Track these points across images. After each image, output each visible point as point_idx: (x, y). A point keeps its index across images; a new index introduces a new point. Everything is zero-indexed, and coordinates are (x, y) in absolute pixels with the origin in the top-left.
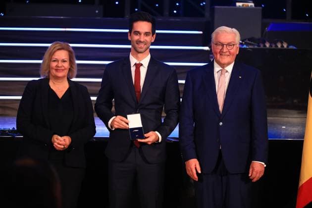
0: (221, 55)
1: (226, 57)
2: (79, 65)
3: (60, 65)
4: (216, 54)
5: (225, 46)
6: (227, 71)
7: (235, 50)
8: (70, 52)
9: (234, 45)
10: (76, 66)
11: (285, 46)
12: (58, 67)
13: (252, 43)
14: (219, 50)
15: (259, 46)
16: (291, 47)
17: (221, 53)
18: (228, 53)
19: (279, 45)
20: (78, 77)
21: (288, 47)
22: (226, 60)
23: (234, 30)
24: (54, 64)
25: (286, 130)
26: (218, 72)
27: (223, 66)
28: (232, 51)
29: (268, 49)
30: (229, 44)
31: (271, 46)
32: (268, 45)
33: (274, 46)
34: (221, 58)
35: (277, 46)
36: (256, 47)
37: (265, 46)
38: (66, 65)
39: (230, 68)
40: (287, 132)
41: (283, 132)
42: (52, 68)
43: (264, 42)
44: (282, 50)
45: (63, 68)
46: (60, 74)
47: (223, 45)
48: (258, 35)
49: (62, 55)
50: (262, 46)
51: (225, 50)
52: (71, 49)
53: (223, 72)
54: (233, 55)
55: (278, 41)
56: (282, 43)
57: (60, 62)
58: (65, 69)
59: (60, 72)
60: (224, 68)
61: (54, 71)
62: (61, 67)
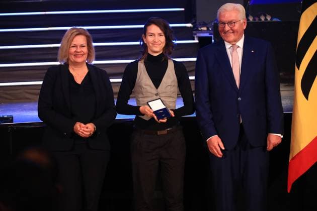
5: (226, 24)
6: (239, 47)
8: (87, 37)
11: (269, 18)
12: (77, 52)
16: (275, 20)
19: (263, 19)
21: (271, 19)
24: (73, 50)
26: (230, 48)
30: (230, 22)
31: (254, 19)
32: (251, 19)
33: (257, 20)
35: (260, 20)
38: (85, 50)
42: (71, 54)
44: (266, 23)
45: (82, 53)
46: (79, 60)
49: (80, 40)
51: (227, 28)
52: (88, 34)
53: (235, 48)
55: (261, 15)
56: (265, 16)
57: (78, 47)
58: (84, 54)
59: (79, 57)
60: (234, 45)
61: (73, 57)
62: (80, 52)
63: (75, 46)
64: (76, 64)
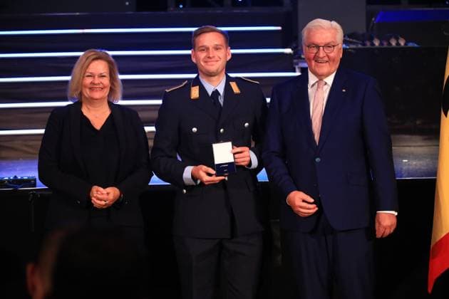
0: (316, 61)
1: (323, 64)
3: (96, 82)
4: (310, 59)
5: (321, 48)
6: (326, 83)
7: (336, 54)
9: (334, 46)
11: (402, 43)
12: (94, 84)
13: (354, 40)
14: (313, 55)
15: (364, 45)
16: (410, 45)
17: (317, 59)
18: (326, 59)
19: (394, 43)
21: (405, 44)
22: (324, 68)
23: (334, 24)
24: (88, 81)
25: (409, 165)
26: (313, 85)
27: (321, 77)
28: (332, 55)
29: (377, 48)
30: (327, 46)
31: (381, 44)
32: (377, 43)
33: (385, 44)
35: (390, 44)
36: (360, 46)
37: (373, 44)
38: (106, 81)
42: (85, 87)
43: (371, 39)
44: (398, 49)
45: (101, 86)
46: (97, 95)
47: (318, 47)
48: (362, 29)
49: (99, 67)
50: (368, 44)
51: (322, 54)
53: (321, 85)
54: (334, 61)
55: (391, 37)
56: (397, 39)
57: (96, 77)
58: (105, 87)
59: (96, 91)
60: (321, 80)
61: (88, 90)
62: (99, 84)
63: (92, 76)
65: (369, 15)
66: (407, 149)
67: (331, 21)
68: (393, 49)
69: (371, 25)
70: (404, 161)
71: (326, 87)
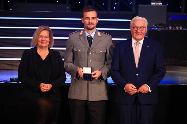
0: (136, 34)
1: (139, 35)
2: (55, 40)
3: (44, 39)
4: (134, 33)
5: (139, 29)
6: (140, 43)
7: (145, 31)
8: (50, 31)
9: (144, 28)
10: (53, 40)
12: (43, 40)
13: (161, 27)
14: (135, 31)
15: (165, 28)
16: (184, 29)
17: (137, 33)
18: (141, 33)
19: (177, 28)
20: (54, 47)
21: (182, 29)
22: (139, 37)
23: (144, 18)
24: (40, 39)
25: (182, 79)
26: (135, 44)
27: (137, 40)
28: (143, 32)
29: (171, 30)
30: (141, 28)
31: (172, 28)
32: (170, 28)
33: (174, 29)
34: (137, 36)
36: (163, 29)
37: (169, 28)
38: (48, 39)
39: (142, 42)
40: (182, 80)
41: (180, 80)
42: (39, 41)
43: (168, 26)
44: (179, 31)
45: (46, 41)
46: (44, 45)
47: (138, 28)
48: (164, 22)
49: (45, 33)
50: (167, 29)
51: (139, 31)
52: (51, 30)
53: (138, 44)
54: (144, 34)
55: (176, 26)
56: (179, 27)
57: (44, 37)
58: (47, 42)
59: (44, 43)
60: (138, 42)
61: (40, 43)
62: (45, 40)
63: (42, 37)
64: (42, 47)
65: (168, 16)
66: (181, 72)
67: (143, 17)
68: (177, 31)
69: (168, 20)
70: (180, 77)
71: (140, 44)
